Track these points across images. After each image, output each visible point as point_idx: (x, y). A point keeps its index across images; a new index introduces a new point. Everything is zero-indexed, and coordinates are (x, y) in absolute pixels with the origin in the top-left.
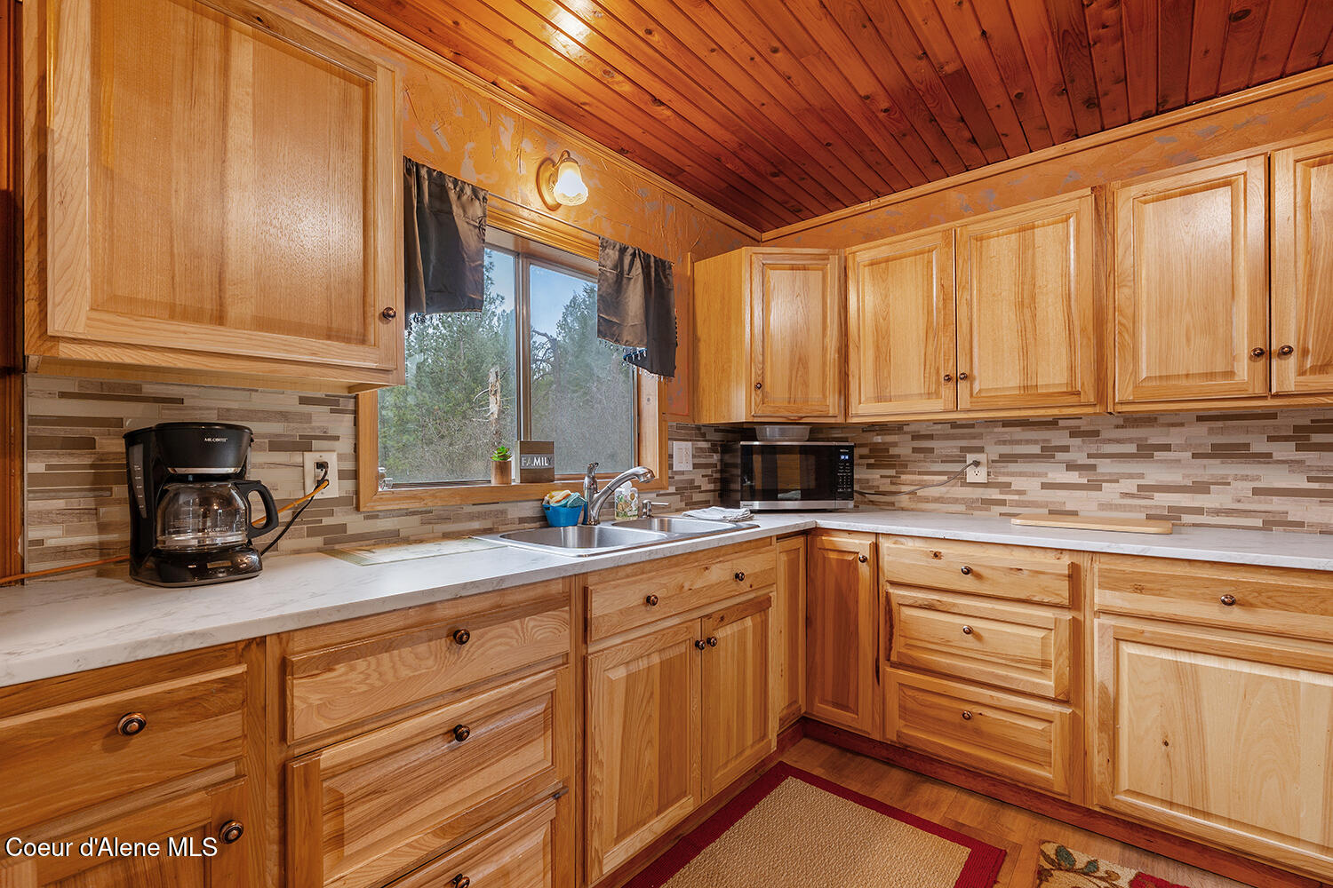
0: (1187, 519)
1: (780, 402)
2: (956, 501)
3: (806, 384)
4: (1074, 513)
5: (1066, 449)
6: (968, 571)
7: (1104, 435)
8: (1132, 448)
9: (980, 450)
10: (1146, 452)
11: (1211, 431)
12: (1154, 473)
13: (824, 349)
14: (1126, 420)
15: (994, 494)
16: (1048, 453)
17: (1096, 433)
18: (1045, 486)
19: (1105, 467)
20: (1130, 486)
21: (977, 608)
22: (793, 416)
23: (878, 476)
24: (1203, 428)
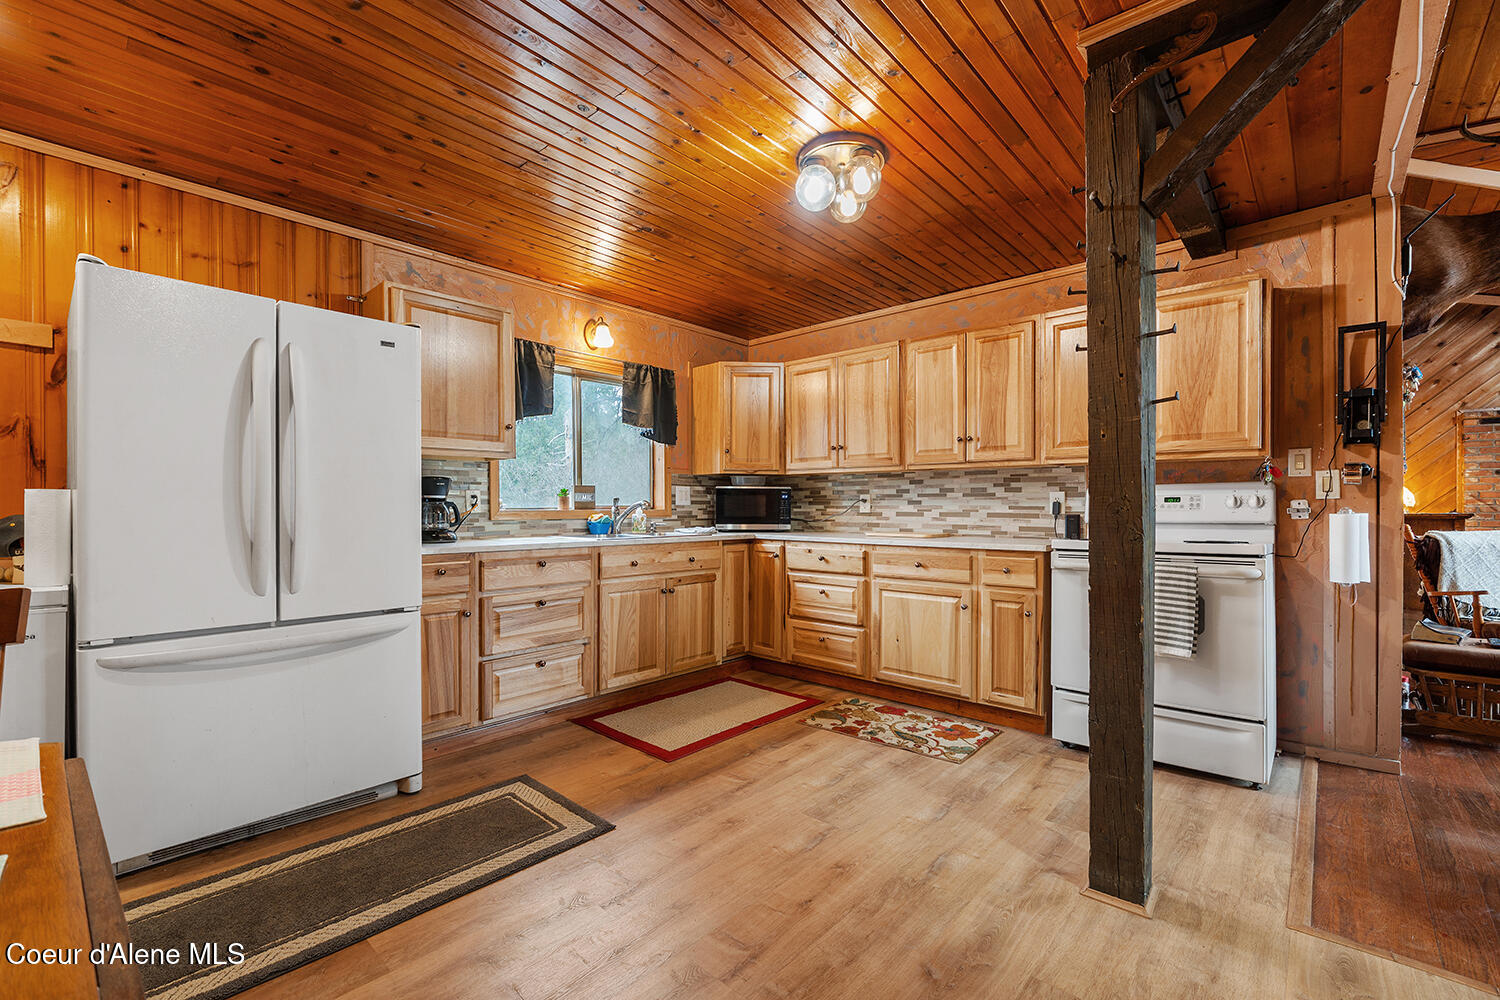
0: (961, 532)
1: (741, 461)
2: (855, 525)
3: (758, 449)
4: (911, 531)
5: (907, 491)
6: (822, 559)
7: (925, 483)
8: (937, 491)
9: (867, 492)
10: (943, 493)
11: (971, 481)
12: (947, 505)
13: (770, 428)
14: (935, 474)
15: (873, 520)
16: (900, 493)
17: (921, 482)
18: (898, 514)
19: (926, 502)
20: (935, 513)
21: (827, 580)
22: (750, 471)
23: (814, 510)
24: (967, 479)
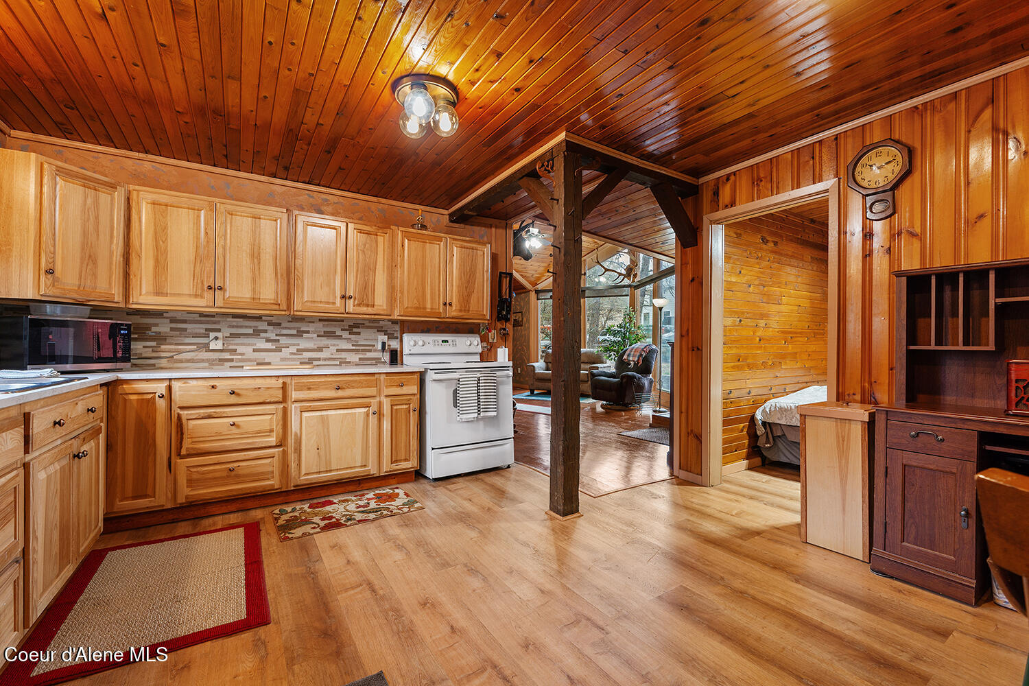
0: (315, 363)
2: (202, 361)
3: (95, 275)
4: (269, 364)
5: (265, 331)
6: (233, 393)
7: (283, 325)
8: (294, 332)
9: (219, 330)
10: (300, 334)
11: (324, 325)
12: (303, 343)
13: (111, 253)
14: (292, 319)
15: (227, 356)
16: (257, 333)
17: (279, 324)
18: (254, 350)
19: (283, 340)
20: (293, 349)
21: (238, 411)
22: (81, 298)
23: (141, 347)
24: (321, 324)
